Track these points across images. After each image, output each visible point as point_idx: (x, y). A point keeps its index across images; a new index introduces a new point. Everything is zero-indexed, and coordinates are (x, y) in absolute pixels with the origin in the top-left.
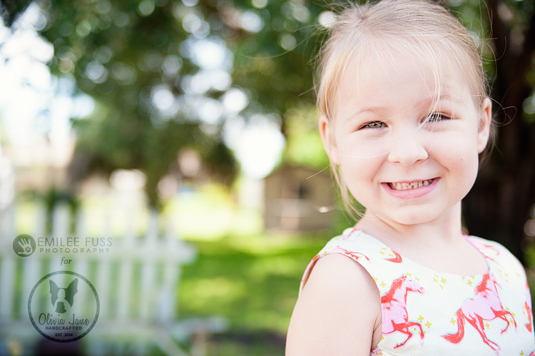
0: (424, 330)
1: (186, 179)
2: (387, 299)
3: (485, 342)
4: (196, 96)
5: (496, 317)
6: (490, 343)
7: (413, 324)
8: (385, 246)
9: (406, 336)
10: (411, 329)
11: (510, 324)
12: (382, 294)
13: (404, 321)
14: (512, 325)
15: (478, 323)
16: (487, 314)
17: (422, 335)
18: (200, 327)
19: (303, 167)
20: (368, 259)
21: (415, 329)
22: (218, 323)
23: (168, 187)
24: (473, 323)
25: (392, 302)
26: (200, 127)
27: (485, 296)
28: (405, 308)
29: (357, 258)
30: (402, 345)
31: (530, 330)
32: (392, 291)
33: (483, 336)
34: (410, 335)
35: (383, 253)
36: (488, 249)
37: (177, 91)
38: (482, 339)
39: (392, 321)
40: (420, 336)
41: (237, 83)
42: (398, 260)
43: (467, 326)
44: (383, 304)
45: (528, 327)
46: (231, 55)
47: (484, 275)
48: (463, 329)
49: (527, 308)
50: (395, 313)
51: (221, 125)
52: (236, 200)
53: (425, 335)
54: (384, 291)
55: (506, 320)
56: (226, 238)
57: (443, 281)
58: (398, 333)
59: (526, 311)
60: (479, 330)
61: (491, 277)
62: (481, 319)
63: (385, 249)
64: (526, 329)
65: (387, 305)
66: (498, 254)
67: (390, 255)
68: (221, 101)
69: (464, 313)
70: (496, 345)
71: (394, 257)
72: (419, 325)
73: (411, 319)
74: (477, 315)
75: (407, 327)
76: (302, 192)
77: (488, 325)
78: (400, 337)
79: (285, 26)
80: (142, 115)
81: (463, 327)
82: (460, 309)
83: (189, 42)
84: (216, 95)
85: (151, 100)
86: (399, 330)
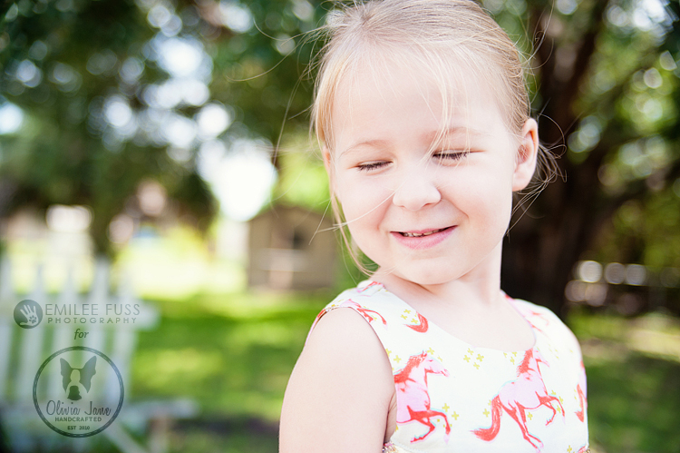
0: (450, 423)
1: (147, 219)
2: (401, 378)
3: (526, 438)
4: (162, 111)
5: (541, 404)
6: (531, 439)
7: (436, 414)
8: (409, 308)
9: (427, 429)
10: (433, 420)
11: (557, 412)
12: (396, 371)
13: (425, 409)
14: (559, 413)
15: (518, 414)
16: (529, 401)
17: (448, 429)
18: (161, 411)
19: (299, 208)
20: (384, 321)
21: (438, 421)
22: (186, 407)
23: (122, 229)
24: (512, 413)
25: (408, 382)
26: (167, 152)
27: (528, 378)
28: (426, 392)
29: (371, 319)
30: (421, 438)
31: (582, 419)
32: (408, 369)
33: (524, 430)
34: (432, 428)
35: (405, 318)
36: (536, 317)
37: (138, 104)
38: (522, 434)
39: (409, 407)
40: (445, 430)
41: (215, 97)
42: (422, 327)
43: (505, 417)
44: (397, 385)
45: (580, 415)
46: (210, 60)
47: (527, 352)
48: (498, 422)
49: (580, 392)
50: (411, 397)
51: (196, 149)
52: (212, 249)
53: (452, 428)
54: (398, 367)
55: (551, 408)
56: (198, 296)
57: (480, 358)
58: (416, 423)
59: (577, 396)
60: (519, 423)
61: (534, 354)
62: (522, 408)
63: (408, 312)
64: (577, 418)
65: (402, 385)
66: (547, 324)
67: (414, 320)
68: (195, 120)
69: (502, 401)
70: (539, 441)
71: (419, 323)
72: (444, 416)
73: (433, 408)
74: (517, 404)
75: (428, 416)
76: (298, 241)
77: (531, 416)
78: (419, 428)
79: (282, 24)
80: (91, 133)
81: (499, 420)
82: (498, 397)
83: (157, 41)
84: (189, 111)
85: (103, 114)
86: (418, 420)
